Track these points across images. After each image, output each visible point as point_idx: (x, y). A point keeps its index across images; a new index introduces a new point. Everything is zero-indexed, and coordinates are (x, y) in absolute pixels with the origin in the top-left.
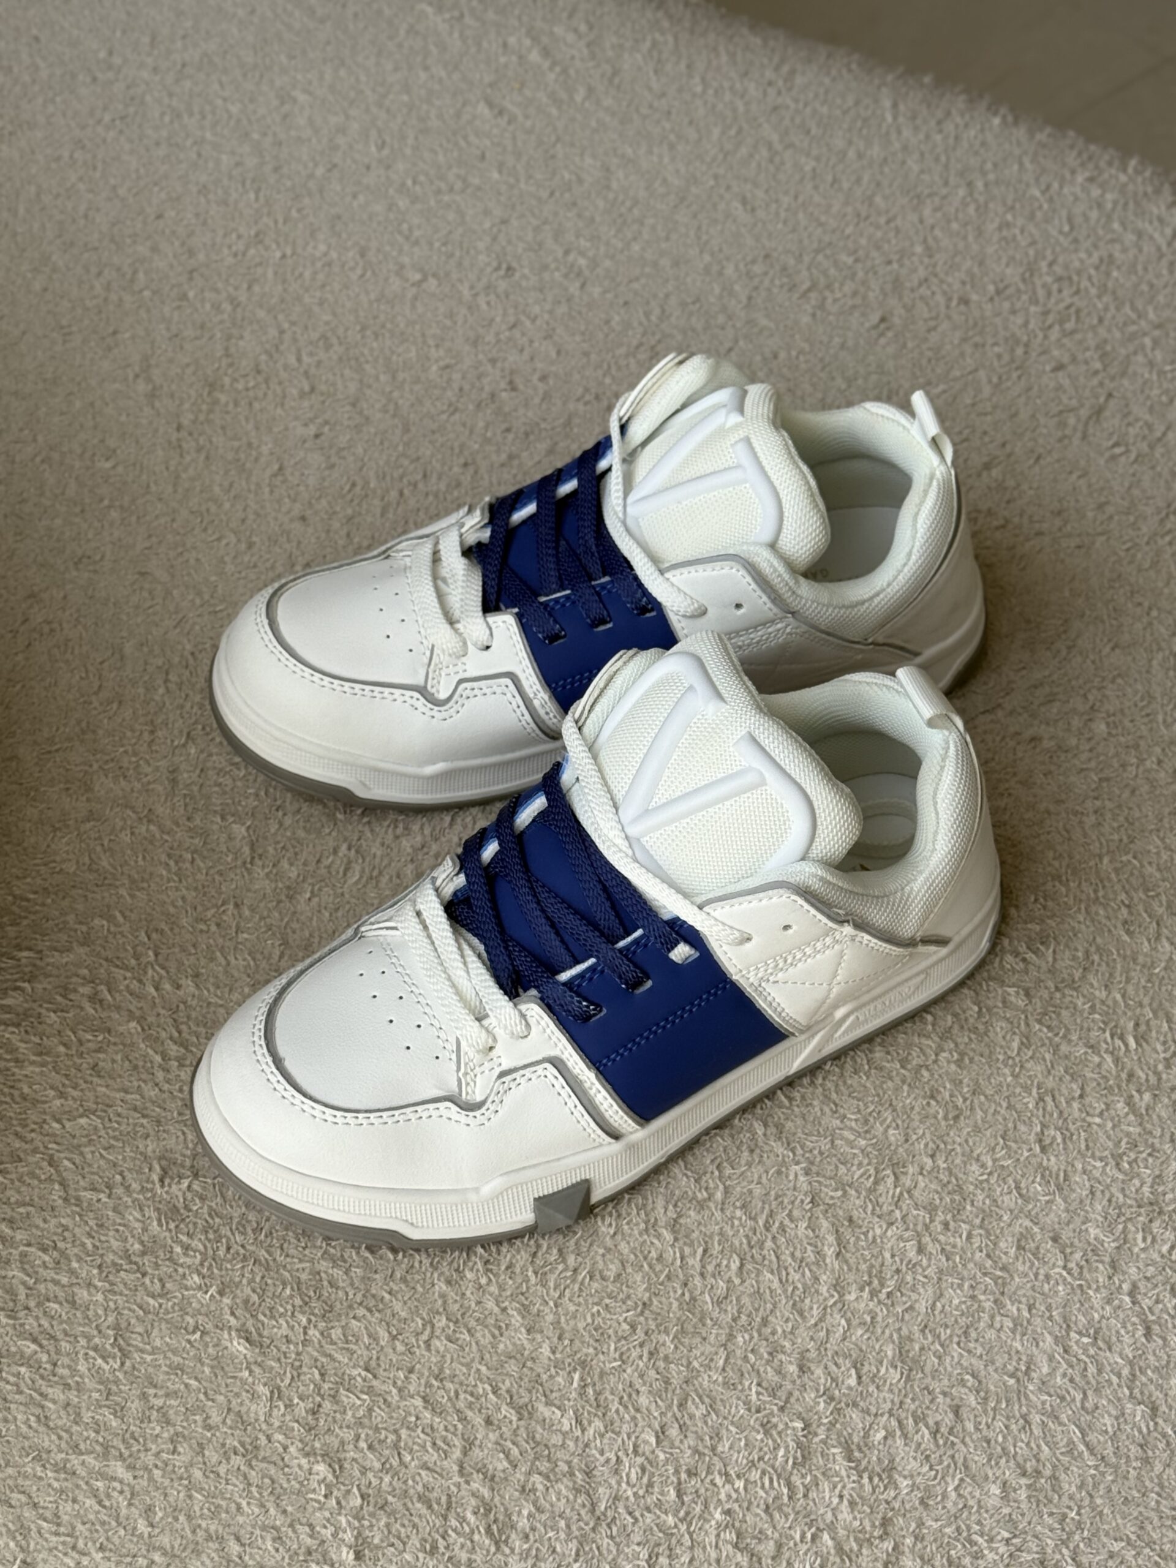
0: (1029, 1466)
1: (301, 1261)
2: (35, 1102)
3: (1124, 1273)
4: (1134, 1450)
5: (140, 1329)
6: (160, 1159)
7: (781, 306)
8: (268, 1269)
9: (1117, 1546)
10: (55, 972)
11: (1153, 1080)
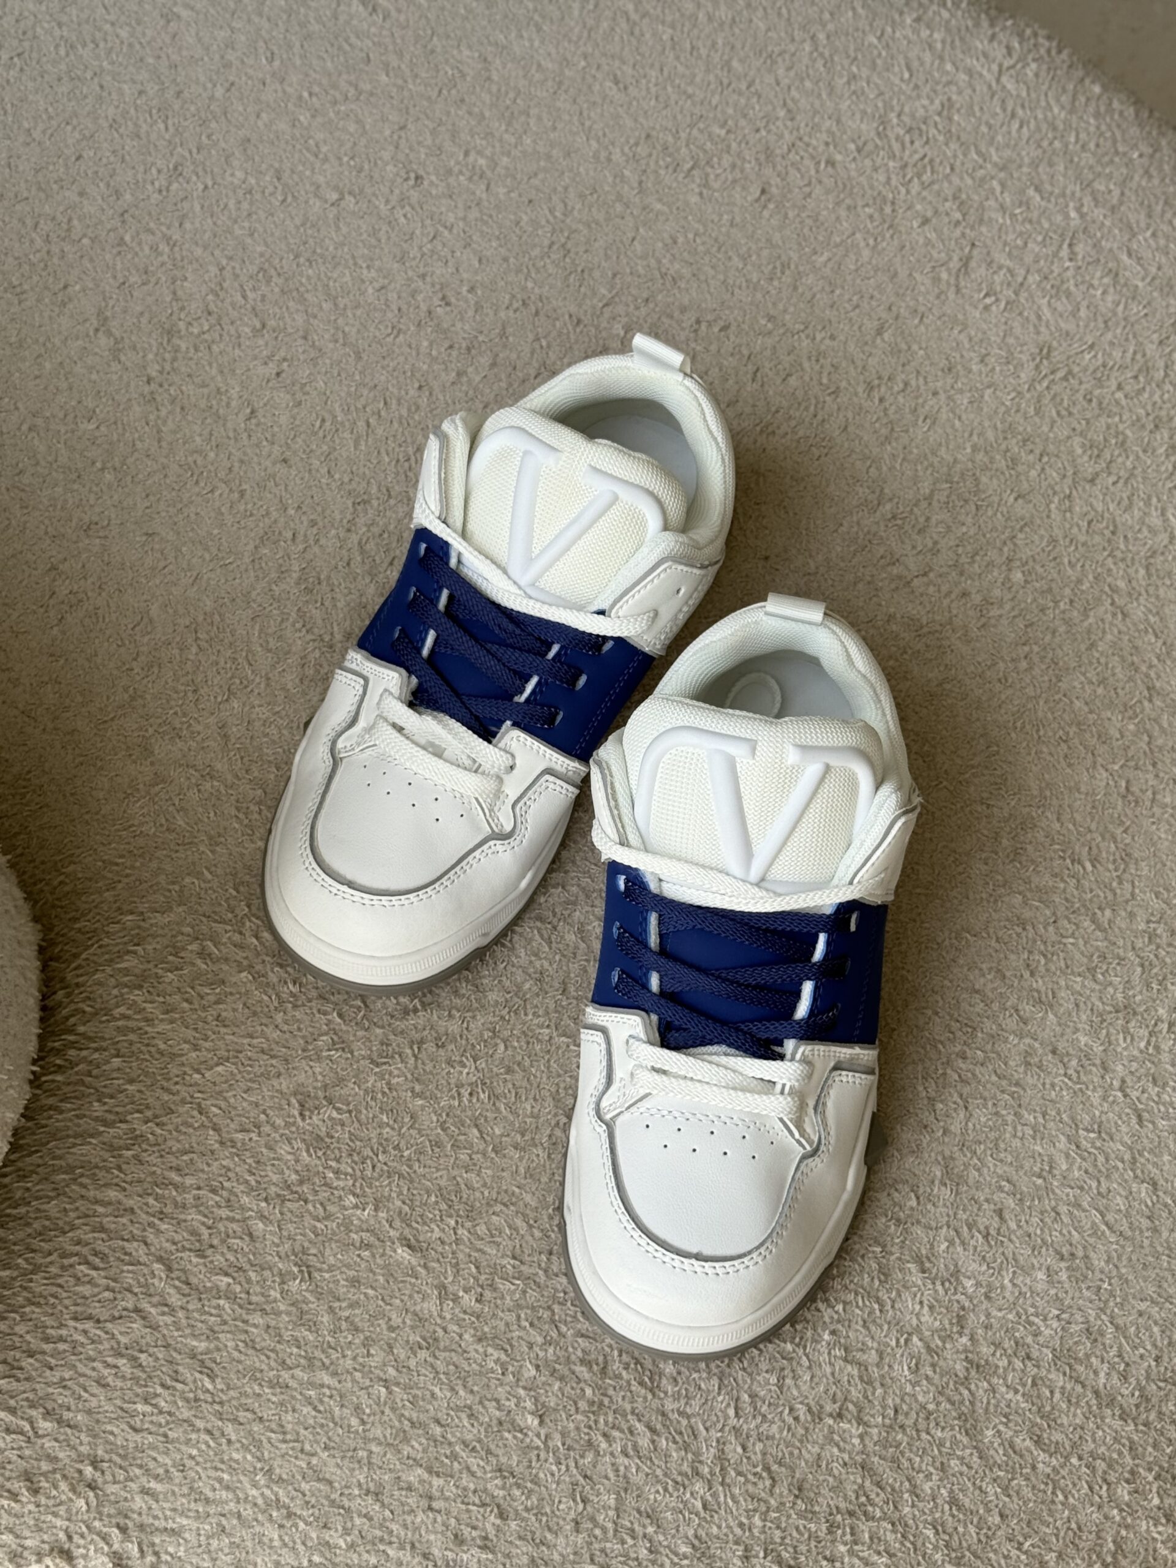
0: (1065, 1250)
1: (438, 1170)
2: (173, 1056)
3: (1114, 1071)
4: (1145, 1223)
5: (313, 1251)
6: (295, 1094)
7: (670, 188)
8: (412, 1181)
9: (1143, 1306)
10: (160, 932)
11: (1110, 897)
